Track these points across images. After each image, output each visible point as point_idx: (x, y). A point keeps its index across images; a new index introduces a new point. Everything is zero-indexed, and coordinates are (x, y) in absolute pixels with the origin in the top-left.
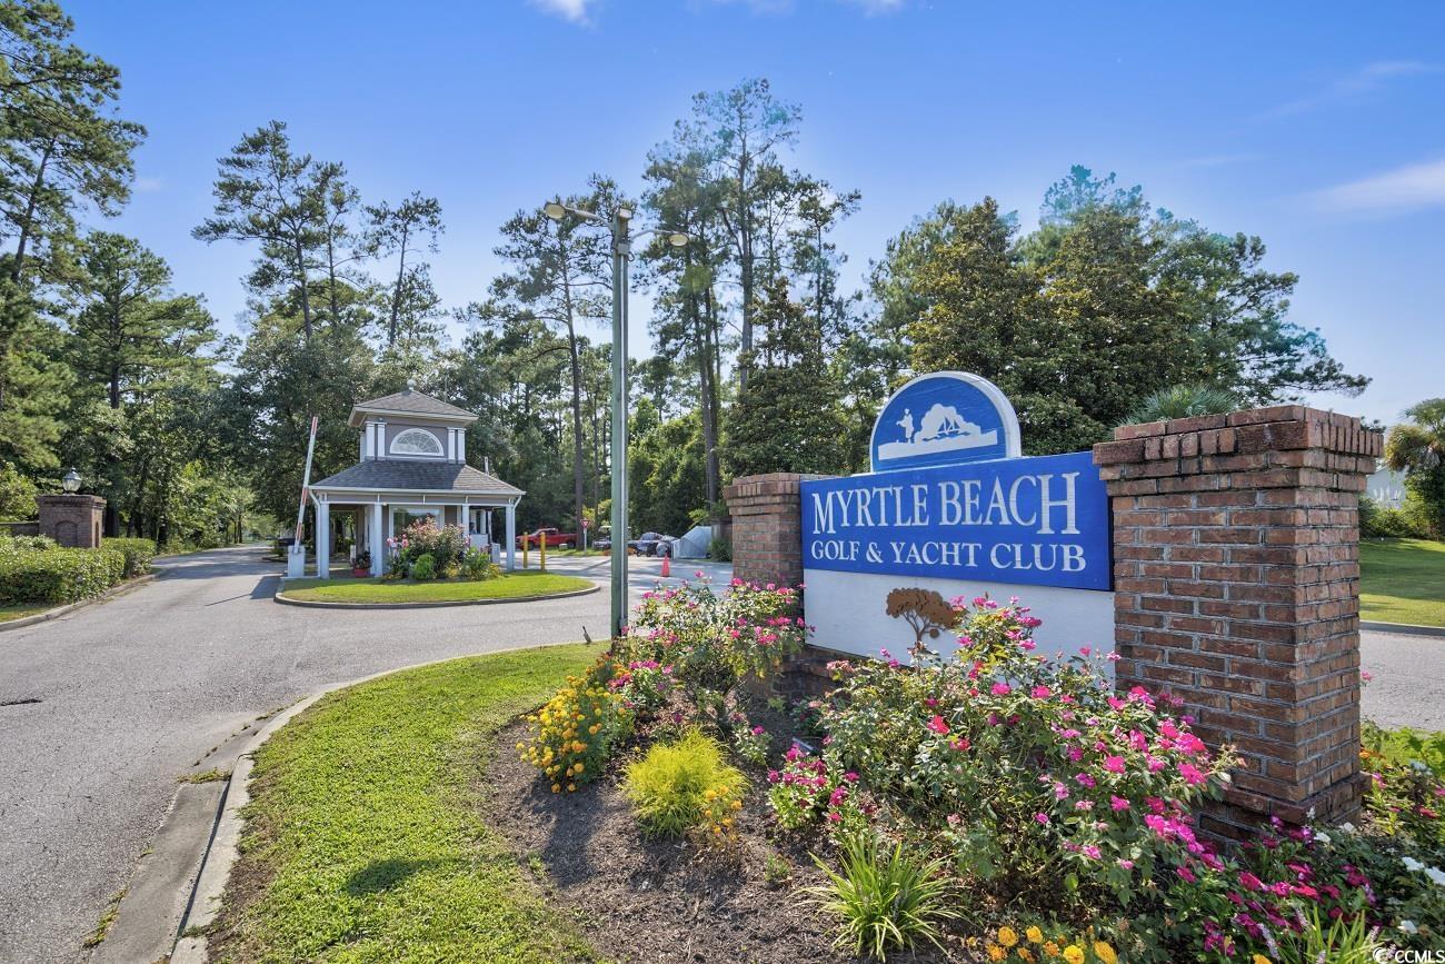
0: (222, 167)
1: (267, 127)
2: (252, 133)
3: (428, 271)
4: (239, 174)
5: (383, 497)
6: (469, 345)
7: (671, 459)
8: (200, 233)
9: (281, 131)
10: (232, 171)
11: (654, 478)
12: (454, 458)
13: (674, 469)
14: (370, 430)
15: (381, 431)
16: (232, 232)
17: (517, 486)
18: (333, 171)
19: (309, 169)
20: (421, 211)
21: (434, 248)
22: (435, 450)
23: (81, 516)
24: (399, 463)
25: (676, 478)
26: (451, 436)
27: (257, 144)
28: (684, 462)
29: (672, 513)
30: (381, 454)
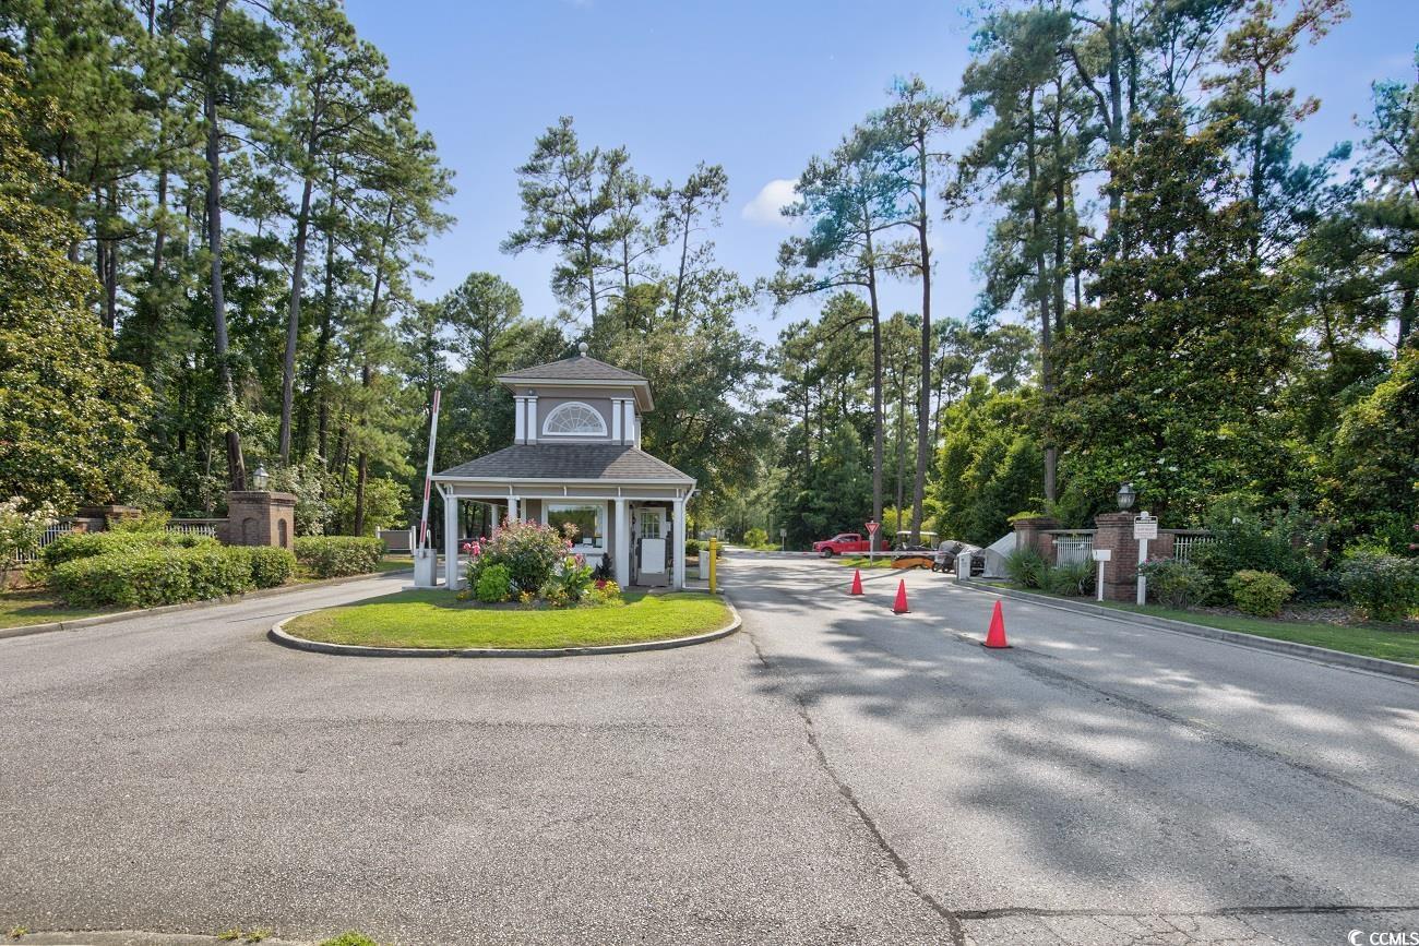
0: (521, 177)
1: (558, 127)
2: (543, 134)
3: (712, 250)
4: (536, 181)
5: (516, 489)
6: (785, 339)
7: (997, 445)
8: (507, 247)
9: (569, 127)
10: (530, 179)
11: (971, 472)
12: (619, 438)
13: (1000, 459)
14: (520, 407)
15: (532, 406)
16: (534, 242)
17: (688, 473)
18: (616, 160)
19: (598, 162)
20: (705, 184)
21: (717, 222)
22: (597, 425)
23: (261, 513)
24: (551, 446)
25: (1003, 470)
26: (617, 408)
27: (548, 146)
28: (1015, 448)
29: (993, 515)
30: (532, 436)
